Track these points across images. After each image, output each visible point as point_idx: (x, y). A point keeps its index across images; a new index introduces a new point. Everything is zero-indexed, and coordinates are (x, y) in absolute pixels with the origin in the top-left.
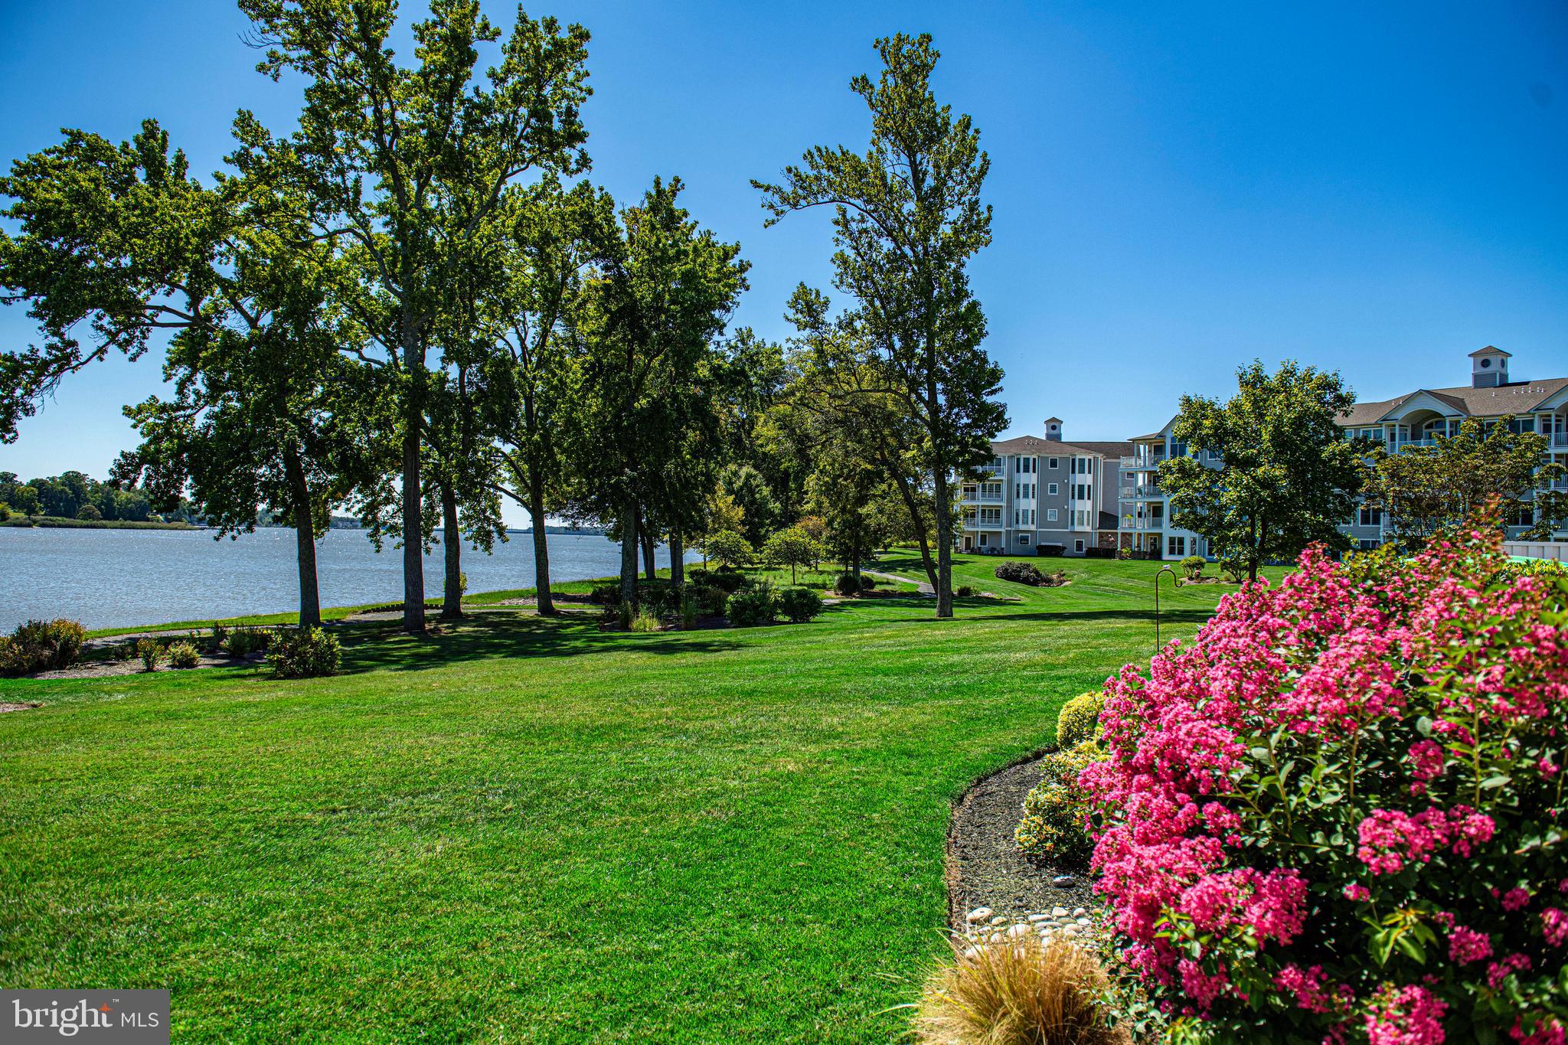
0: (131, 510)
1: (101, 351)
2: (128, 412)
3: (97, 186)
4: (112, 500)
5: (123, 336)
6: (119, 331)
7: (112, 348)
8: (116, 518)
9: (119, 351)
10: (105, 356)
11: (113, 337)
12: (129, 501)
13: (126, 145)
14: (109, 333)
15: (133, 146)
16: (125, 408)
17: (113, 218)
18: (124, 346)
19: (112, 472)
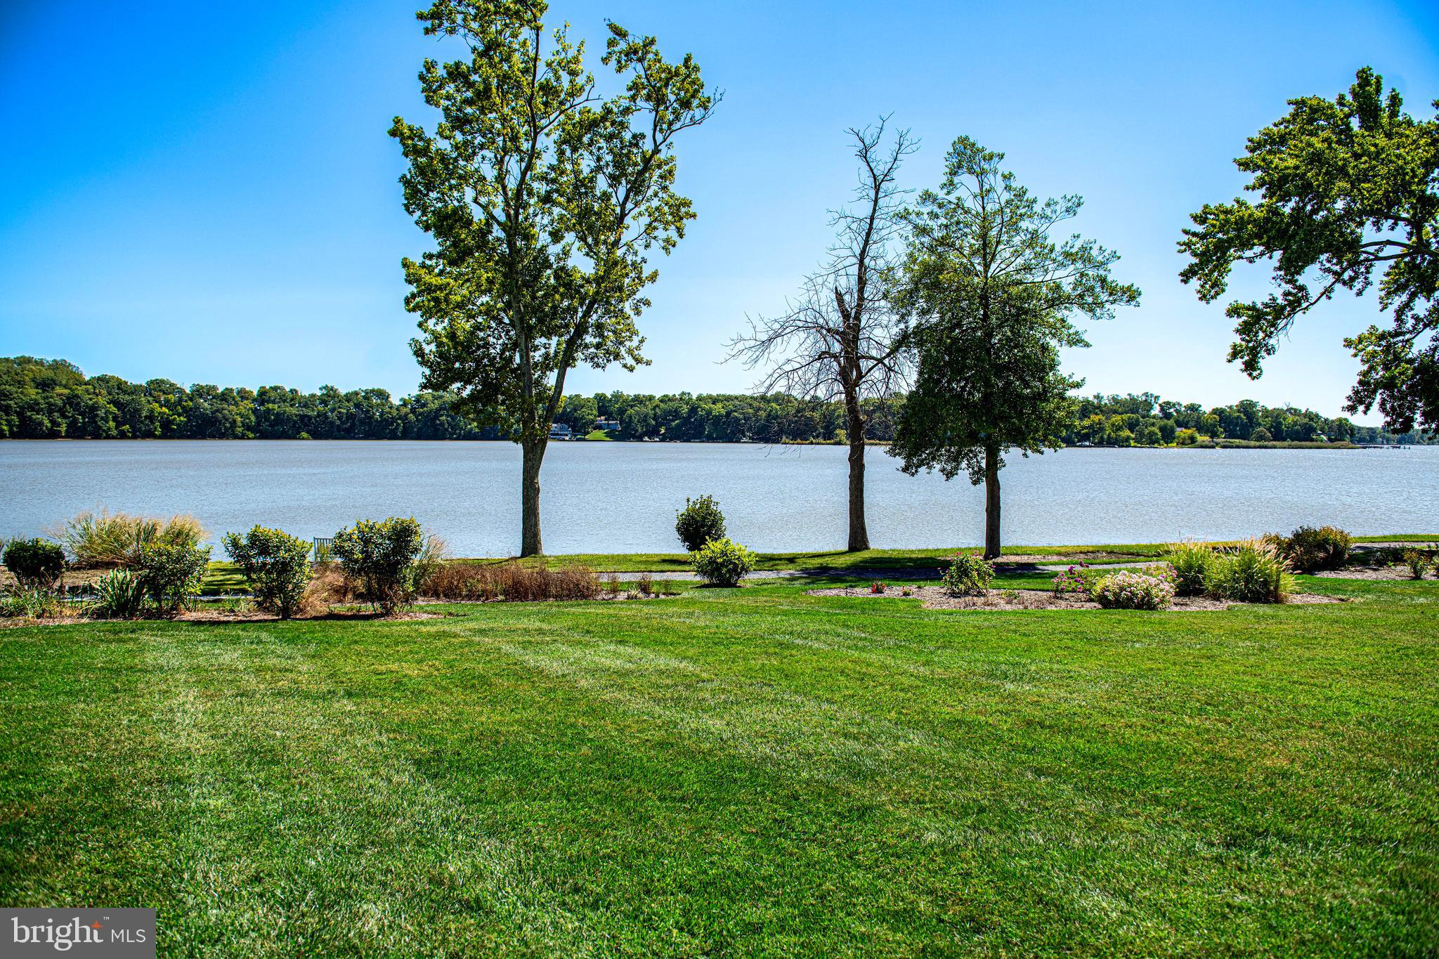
0: (1297, 432)
1: (1328, 292)
2: (1348, 343)
3: (1330, 144)
4: (1280, 423)
5: (1346, 276)
6: (1344, 270)
7: (1338, 286)
8: (1284, 440)
9: (1345, 289)
10: (1332, 295)
11: (1338, 276)
12: (1295, 423)
13: (1342, 97)
14: (1335, 273)
15: (1349, 98)
16: (1346, 340)
17: (1342, 171)
18: (1349, 283)
19: (1349, 398)
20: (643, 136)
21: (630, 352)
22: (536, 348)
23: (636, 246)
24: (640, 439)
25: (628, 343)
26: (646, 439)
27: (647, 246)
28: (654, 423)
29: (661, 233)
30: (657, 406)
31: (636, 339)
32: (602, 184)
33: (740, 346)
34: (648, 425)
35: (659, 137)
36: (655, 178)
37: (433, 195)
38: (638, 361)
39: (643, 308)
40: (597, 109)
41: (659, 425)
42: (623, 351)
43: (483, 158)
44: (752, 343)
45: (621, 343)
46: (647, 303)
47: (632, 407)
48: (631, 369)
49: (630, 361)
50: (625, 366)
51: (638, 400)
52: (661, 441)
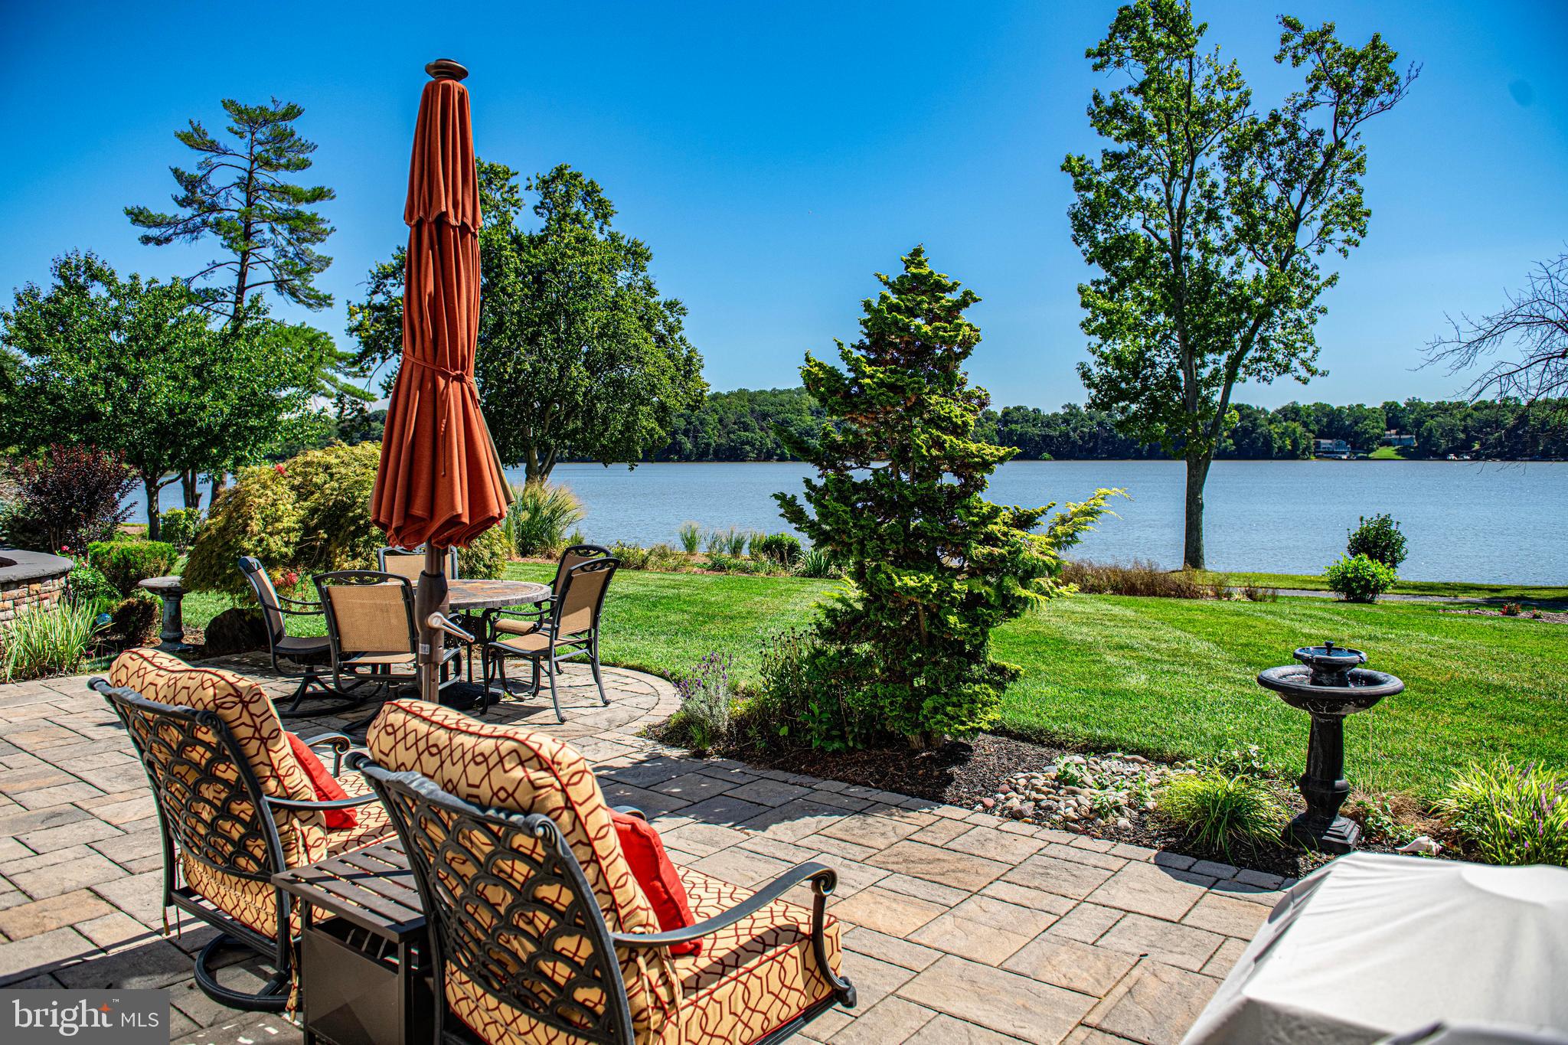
20: (1320, 133)
21: (1303, 363)
22: (1204, 365)
23: (1308, 251)
24: (1443, 457)
25: (1302, 355)
26: (1452, 456)
27: (1321, 251)
28: (1462, 436)
29: (1338, 235)
30: (1469, 415)
31: (1311, 349)
32: (1272, 191)
33: (1440, 349)
34: (1455, 439)
35: (1340, 132)
36: (1338, 175)
37: (1099, 227)
38: (1313, 373)
39: (1318, 316)
40: (1263, 118)
41: (1470, 440)
42: (1295, 363)
43: (1146, 186)
44: (1456, 345)
45: (1294, 355)
46: (1324, 311)
47: (1432, 417)
48: (1305, 382)
49: (1303, 373)
50: (1298, 378)
51: (1442, 408)
52: (1473, 459)
